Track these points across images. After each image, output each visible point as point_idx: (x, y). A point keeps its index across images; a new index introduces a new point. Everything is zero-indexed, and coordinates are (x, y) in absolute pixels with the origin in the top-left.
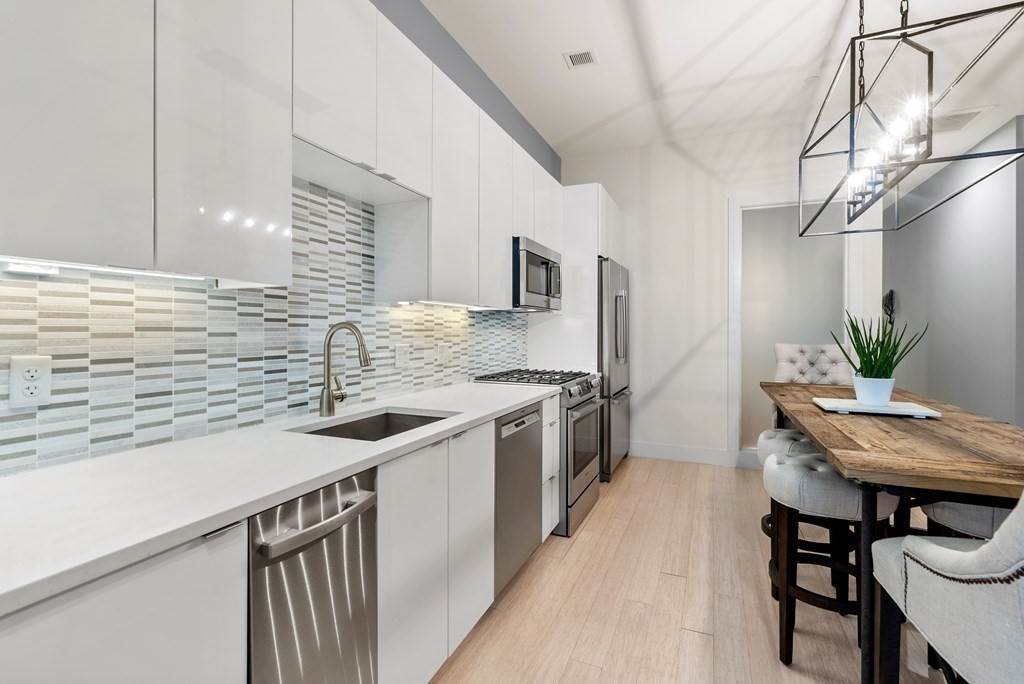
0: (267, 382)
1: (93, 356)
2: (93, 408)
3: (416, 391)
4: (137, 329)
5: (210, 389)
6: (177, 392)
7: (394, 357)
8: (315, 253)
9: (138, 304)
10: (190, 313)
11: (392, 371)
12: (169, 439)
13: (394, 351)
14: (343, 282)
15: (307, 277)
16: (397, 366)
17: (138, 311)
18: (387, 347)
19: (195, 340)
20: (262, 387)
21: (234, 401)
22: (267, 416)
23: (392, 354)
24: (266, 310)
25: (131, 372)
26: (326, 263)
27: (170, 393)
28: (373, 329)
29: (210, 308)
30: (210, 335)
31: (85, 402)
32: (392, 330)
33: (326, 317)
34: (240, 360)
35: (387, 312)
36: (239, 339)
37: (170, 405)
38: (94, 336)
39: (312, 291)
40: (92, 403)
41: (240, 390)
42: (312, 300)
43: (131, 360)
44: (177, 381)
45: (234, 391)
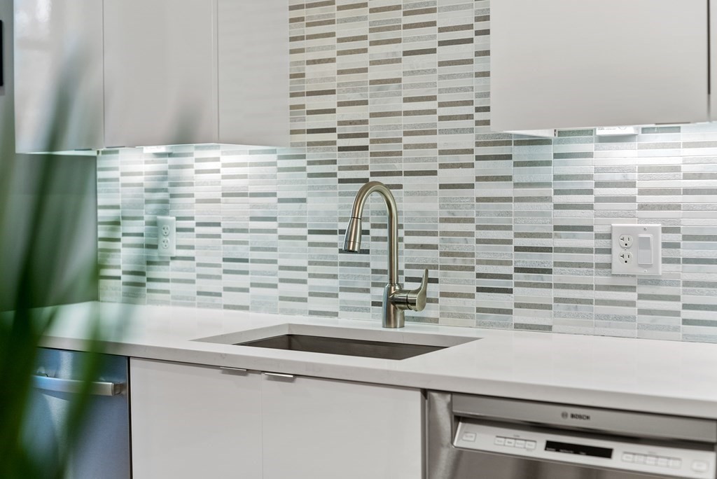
0: (342, 264)
1: (199, 219)
2: (199, 265)
3: (687, 338)
4: (224, 195)
5: (282, 262)
6: (253, 261)
7: (609, 251)
8: (413, 73)
9: (225, 171)
10: (262, 177)
11: (604, 280)
12: (246, 308)
13: (609, 236)
14: (469, 110)
15: (397, 114)
16: (615, 270)
17: (224, 177)
18: (590, 229)
19: (267, 206)
20: (336, 270)
21: (304, 282)
22: (343, 308)
23: (603, 243)
24: (341, 168)
25: (219, 236)
26: (434, 84)
27: (246, 261)
28: (549, 192)
29: (280, 170)
30: (281, 201)
31: (192, 259)
32: (600, 192)
33: (434, 173)
34: (311, 232)
35: (589, 155)
36: (309, 206)
37: (246, 273)
38: (199, 201)
39: (406, 134)
40: (197, 260)
41: (311, 269)
42: (406, 147)
43: (218, 225)
44: (253, 249)
45: (304, 269)
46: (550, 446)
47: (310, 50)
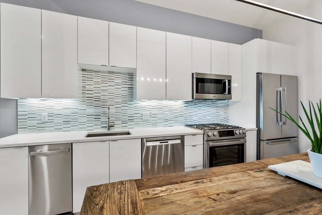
0: (94, 121)
1: (55, 114)
2: (55, 123)
3: (152, 127)
4: (63, 109)
5: (79, 121)
6: (72, 121)
7: (142, 116)
8: (110, 89)
9: (63, 104)
10: (75, 105)
11: (142, 120)
12: (70, 131)
13: (142, 114)
14: (120, 96)
15: (107, 95)
16: (143, 119)
17: (63, 105)
18: (139, 113)
19: (76, 111)
20: (93, 122)
21: (86, 125)
22: (95, 129)
23: (141, 115)
24: (94, 104)
25: (62, 117)
26: (114, 91)
27: (70, 121)
28: (133, 108)
29: (79, 104)
30: (79, 110)
31: (54, 122)
32: (141, 108)
33: (114, 105)
34: (87, 115)
35: (139, 103)
36: (87, 111)
37: (70, 124)
38: (55, 110)
39: (108, 99)
40: (55, 122)
41: (87, 122)
42: (108, 101)
43: (62, 115)
44: (71, 119)
45: (86, 122)
46: (160, 143)
47: (87, 82)
